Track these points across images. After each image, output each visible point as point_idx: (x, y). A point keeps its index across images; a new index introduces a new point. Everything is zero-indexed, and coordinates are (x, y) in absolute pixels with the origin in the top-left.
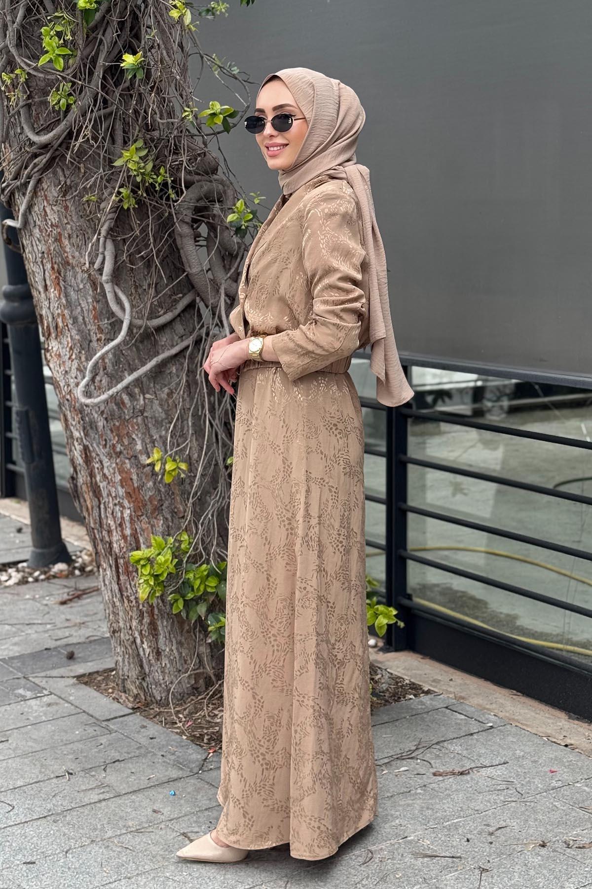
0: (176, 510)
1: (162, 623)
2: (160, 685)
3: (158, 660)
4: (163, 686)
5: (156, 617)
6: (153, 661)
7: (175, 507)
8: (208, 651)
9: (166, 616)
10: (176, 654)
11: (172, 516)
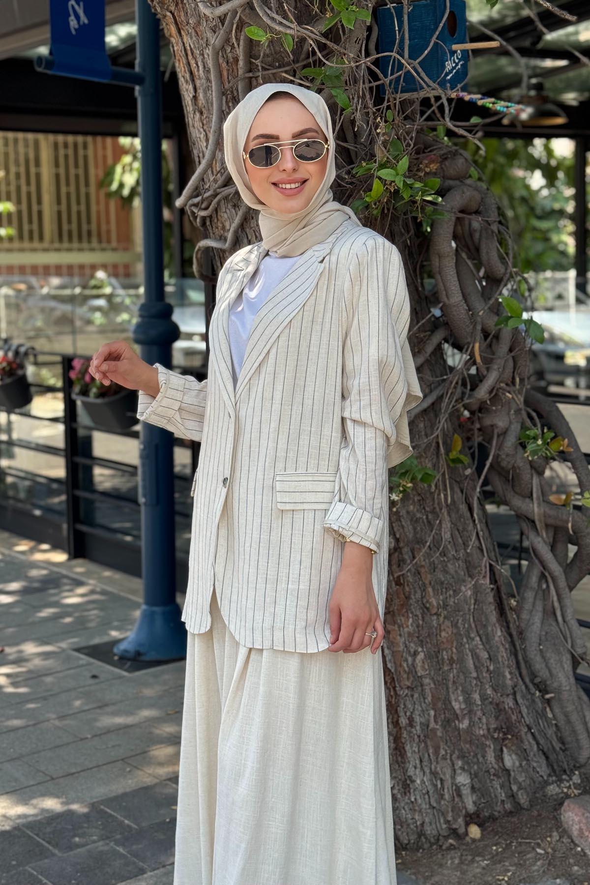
0: (428, 605)
1: (412, 747)
2: (408, 825)
3: (405, 793)
4: (412, 826)
5: (403, 740)
6: (399, 796)
7: (427, 602)
8: (468, 781)
9: (417, 740)
10: (430, 787)
11: (423, 614)
